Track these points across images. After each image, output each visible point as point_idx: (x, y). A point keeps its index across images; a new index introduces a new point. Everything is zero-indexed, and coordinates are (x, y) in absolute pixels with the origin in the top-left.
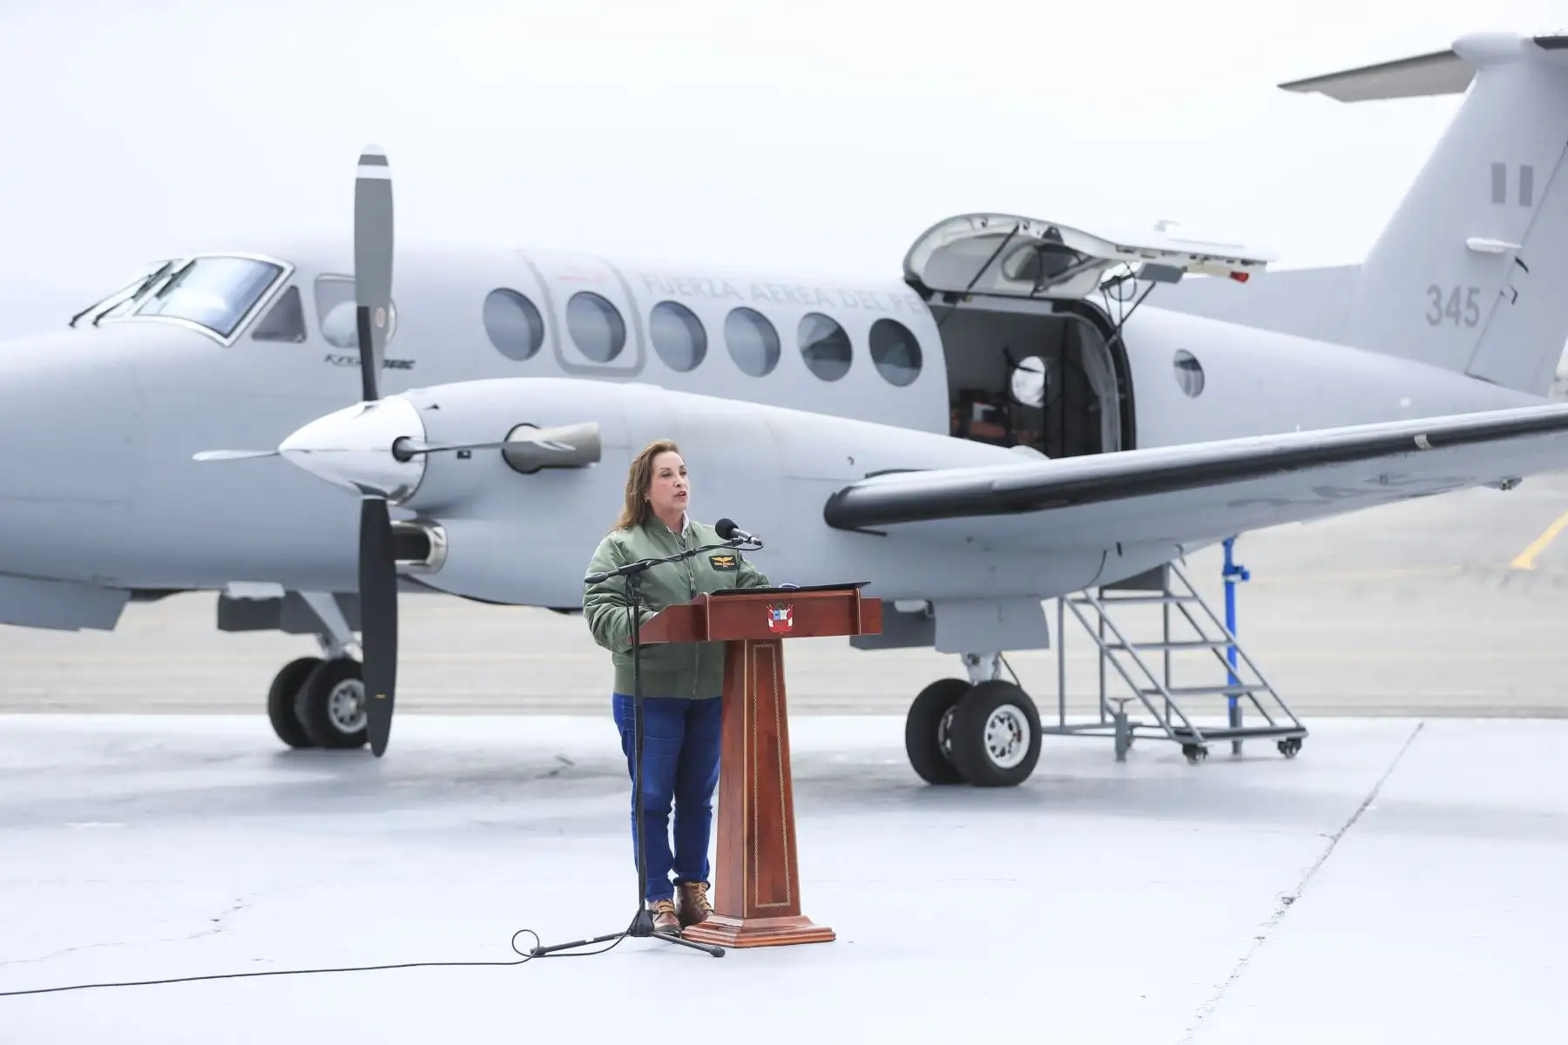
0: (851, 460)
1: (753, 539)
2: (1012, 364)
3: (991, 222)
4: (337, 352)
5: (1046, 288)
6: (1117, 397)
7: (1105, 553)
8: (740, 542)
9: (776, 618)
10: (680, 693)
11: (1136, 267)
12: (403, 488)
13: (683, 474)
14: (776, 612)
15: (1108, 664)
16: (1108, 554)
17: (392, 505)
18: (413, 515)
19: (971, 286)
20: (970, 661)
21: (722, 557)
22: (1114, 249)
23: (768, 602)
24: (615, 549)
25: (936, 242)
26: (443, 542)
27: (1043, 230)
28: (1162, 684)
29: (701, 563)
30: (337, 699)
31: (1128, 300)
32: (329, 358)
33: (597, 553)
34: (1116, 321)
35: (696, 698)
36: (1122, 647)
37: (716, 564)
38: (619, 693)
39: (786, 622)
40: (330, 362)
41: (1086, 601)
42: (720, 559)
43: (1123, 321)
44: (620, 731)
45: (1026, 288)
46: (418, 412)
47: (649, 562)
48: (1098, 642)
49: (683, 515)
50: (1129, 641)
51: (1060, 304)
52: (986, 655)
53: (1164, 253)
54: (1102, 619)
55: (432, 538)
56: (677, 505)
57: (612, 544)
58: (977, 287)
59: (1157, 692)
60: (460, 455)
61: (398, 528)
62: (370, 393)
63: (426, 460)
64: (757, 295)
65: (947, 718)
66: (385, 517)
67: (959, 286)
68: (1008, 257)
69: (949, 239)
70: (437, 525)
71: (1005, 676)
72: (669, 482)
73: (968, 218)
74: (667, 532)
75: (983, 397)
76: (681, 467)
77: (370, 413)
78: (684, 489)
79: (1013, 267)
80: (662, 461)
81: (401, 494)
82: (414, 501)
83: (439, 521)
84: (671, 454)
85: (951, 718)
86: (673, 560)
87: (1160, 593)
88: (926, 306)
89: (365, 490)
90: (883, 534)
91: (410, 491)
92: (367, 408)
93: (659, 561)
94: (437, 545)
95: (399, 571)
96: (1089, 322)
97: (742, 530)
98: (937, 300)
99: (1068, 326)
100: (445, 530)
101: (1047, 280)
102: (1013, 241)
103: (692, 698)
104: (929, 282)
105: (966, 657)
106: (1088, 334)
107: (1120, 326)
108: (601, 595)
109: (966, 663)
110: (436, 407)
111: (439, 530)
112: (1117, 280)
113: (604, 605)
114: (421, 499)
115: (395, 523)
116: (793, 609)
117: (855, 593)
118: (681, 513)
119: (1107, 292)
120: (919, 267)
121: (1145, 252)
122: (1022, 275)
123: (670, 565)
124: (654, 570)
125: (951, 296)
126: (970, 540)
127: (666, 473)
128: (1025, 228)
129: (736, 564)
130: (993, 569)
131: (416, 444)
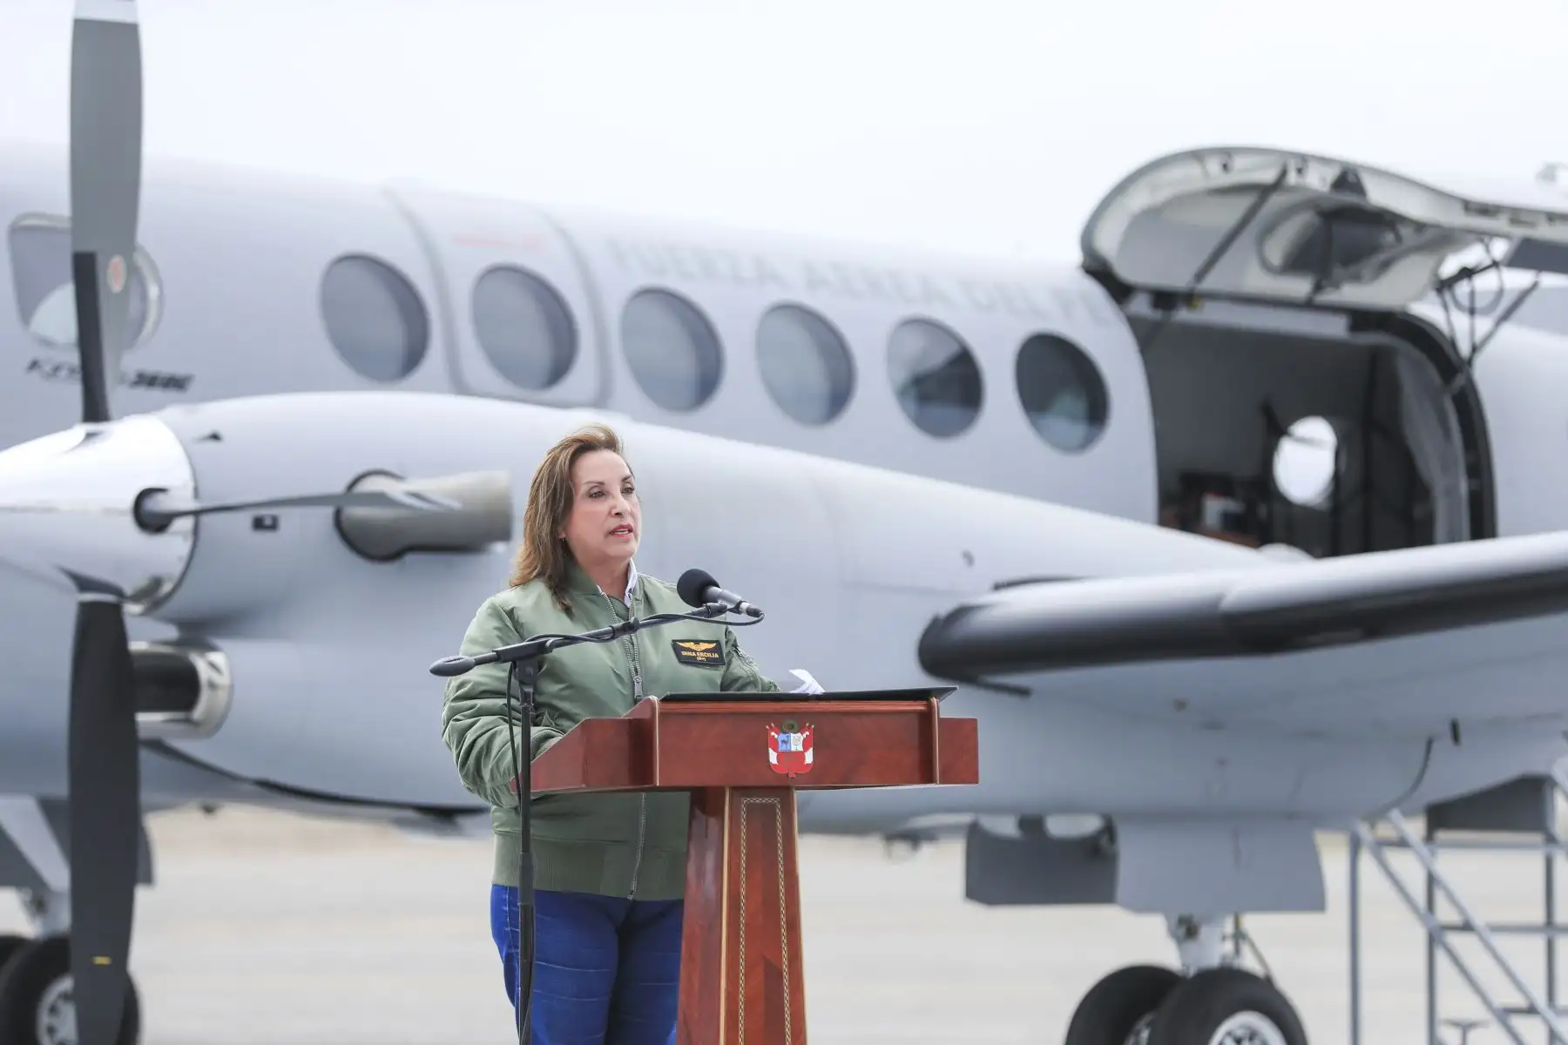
0: (969, 558)
1: (744, 606)
2: (1276, 430)
3: (1239, 162)
4: (48, 357)
5: (1337, 286)
6: (1463, 487)
7: (1430, 743)
8: (722, 610)
9: (782, 748)
10: (608, 888)
11: (1500, 248)
12: (157, 583)
13: (627, 491)
14: (782, 737)
15: (1442, 959)
16: (1435, 746)
17: (134, 616)
18: (172, 633)
19: (1200, 275)
20: (1182, 931)
21: (697, 642)
22: (1458, 207)
23: (768, 716)
24: (501, 619)
25: (1139, 200)
26: (223, 680)
27: (1331, 174)
28: (1541, 1000)
29: (655, 649)
30: (53, 1010)
31: (1488, 311)
32: (34, 365)
33: (472, 630)
34: (1464, 348)
35: (640, 898)
36: (1467, 927)
37: (684, 653)
38: (502, 882)
39: (801, 755)
40: (35, 375)
41: (1402, 843)
42: (691, 645)
43: (1475, 349)
44: (501, 952)
45: (1299, 287)
46: (181, 442)
47: (551, 640)
48: (1421, 917)
49: (629, 565)
50: (1479, 920)
51: (1362, 319)
52: (1210, 919)
53: (1552, 217)
54: (1432, 881)
55: (204, 672)
56: (614, 548)
57: (496, 612)
58: (1211, 283)
59: (1531, 1010)
60: (259, 524)
61: (144, 656)
62: (95, 410)
63: (196, 531)
64: (814, 282)
65: (1138, 1034)
66: (120, 636)
67: (1178, 279)
68: (1269, 230)
69: (1163, 195)
70: (213, 649)
71: (1249, 962)
72: (602, 507)
73: (1197, 155)
74: (596, 593)
75: (1224, 486)
76: (625, 480)
77: (97, 447)
78: (628, 521)
79: (1276, 250)
80: (593, 467)
81: (151, 594)
82: (174, 606)
83: (218, 642)
84: (606, 455)
85: (1145, 1034)
86: (598, 638)
87: (1537, 838)
88: (1122, 316)
89: (84, 583)
90: (1023, 692)
91: (167, 588)
92: (90, 436)
93: (569, 640)
94: (212, 686)
95: (143, 734)
96: (1416, 354)
97: (727, 590)
98: (1141, 306)
99: (1377, 360)
100: (228, 658)
101: (1338, 271)
102: (1276, 201)
103: (630, 897)
104: (1126, 272)
105: (1175, 920)
106: (1411, 371)
107: (1470, 362)
108: (479, 703)
109: (1173, 934)
110: (215, 437)
111: (217, 657)
112: (1467, 273)
113: (484, 720)
114: (187, 601)
115: (137, 645)
116: (814, 732)
117: (930, 707)
118: (627, 562)
119: (1448, 296)
120: (1108, 244)
121: (1517, 215)
122: (1296, 263)
123: (594, 648)
124: (563, 654)
125: (1164, 299)
126: (1181, 705)
127: (596, 490)
128: (1300, 171)
129: (720, 655)
130: (1222, 762)
131: (180, 498)
